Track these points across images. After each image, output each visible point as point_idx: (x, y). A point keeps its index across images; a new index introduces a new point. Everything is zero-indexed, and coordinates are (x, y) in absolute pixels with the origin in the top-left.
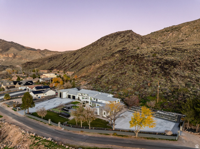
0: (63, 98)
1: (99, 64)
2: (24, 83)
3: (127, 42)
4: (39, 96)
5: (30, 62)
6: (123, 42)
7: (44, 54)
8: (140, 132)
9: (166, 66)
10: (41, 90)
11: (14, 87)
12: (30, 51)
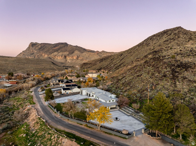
0: (82, 95)
1: (131, 65)
2: (65, 82)
3: (172, 41)
4: (67, 92)
5: (85, 63)
6: (167, 41)
7: (101, 55)
8: (101, 127)
9: (178, 70)
10: (70, 87)
11: (59, 84)
12: (90, 53)
